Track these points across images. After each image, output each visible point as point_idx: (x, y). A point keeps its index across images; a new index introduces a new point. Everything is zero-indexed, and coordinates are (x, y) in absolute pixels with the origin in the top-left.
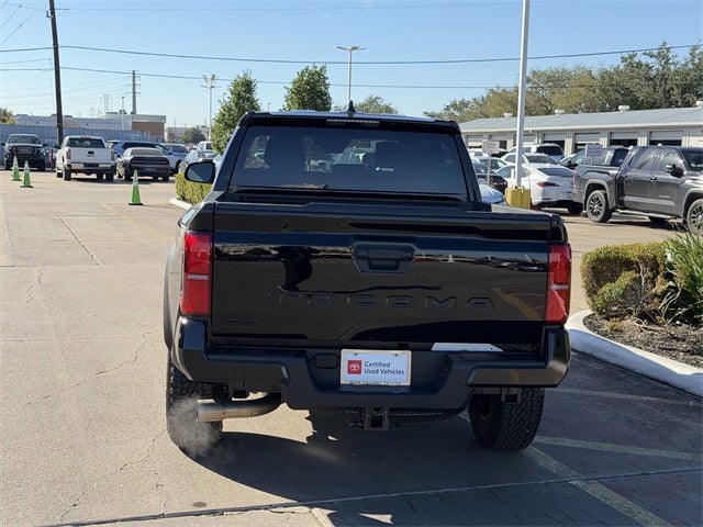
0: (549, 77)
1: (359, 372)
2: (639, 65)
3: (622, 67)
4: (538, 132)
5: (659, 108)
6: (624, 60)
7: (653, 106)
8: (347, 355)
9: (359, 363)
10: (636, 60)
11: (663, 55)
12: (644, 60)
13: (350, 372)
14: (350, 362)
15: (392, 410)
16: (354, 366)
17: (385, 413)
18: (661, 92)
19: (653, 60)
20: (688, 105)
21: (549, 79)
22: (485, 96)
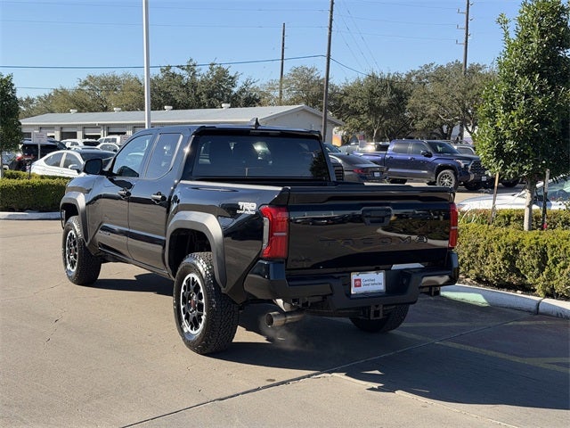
0: (104, 81)
1: (360, 286)
2: (174, 75)
3: (161, 76)
4: (104, 125)
5: (191, 108)
6: (163, 71)
7: (187, 107)
8: (354, 276)
9: (360, 280)
10: (171, 71)
11: (190, 68)
12: (178, 71)
13: (356, 286)
14: (356, 280)
15: (384, 306)
16: (357, 282)
17: (381, 308)
18: (193, 95)
19: (184, 72)
20: (213, 106)
21: (104, 82)
22: (47, 94)
